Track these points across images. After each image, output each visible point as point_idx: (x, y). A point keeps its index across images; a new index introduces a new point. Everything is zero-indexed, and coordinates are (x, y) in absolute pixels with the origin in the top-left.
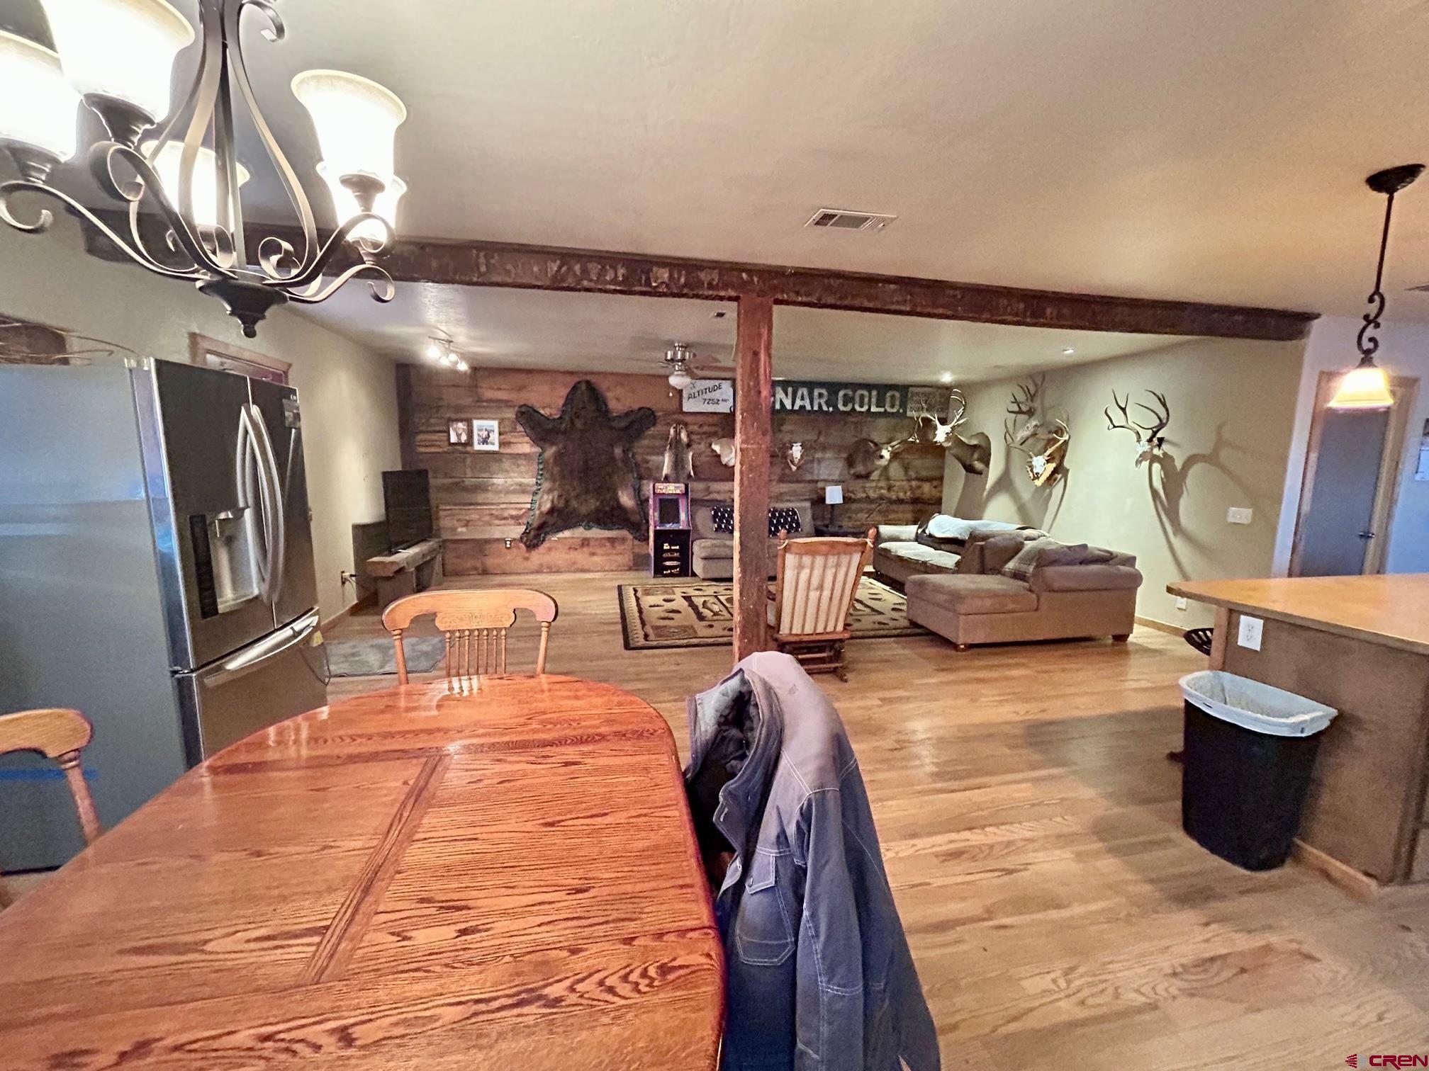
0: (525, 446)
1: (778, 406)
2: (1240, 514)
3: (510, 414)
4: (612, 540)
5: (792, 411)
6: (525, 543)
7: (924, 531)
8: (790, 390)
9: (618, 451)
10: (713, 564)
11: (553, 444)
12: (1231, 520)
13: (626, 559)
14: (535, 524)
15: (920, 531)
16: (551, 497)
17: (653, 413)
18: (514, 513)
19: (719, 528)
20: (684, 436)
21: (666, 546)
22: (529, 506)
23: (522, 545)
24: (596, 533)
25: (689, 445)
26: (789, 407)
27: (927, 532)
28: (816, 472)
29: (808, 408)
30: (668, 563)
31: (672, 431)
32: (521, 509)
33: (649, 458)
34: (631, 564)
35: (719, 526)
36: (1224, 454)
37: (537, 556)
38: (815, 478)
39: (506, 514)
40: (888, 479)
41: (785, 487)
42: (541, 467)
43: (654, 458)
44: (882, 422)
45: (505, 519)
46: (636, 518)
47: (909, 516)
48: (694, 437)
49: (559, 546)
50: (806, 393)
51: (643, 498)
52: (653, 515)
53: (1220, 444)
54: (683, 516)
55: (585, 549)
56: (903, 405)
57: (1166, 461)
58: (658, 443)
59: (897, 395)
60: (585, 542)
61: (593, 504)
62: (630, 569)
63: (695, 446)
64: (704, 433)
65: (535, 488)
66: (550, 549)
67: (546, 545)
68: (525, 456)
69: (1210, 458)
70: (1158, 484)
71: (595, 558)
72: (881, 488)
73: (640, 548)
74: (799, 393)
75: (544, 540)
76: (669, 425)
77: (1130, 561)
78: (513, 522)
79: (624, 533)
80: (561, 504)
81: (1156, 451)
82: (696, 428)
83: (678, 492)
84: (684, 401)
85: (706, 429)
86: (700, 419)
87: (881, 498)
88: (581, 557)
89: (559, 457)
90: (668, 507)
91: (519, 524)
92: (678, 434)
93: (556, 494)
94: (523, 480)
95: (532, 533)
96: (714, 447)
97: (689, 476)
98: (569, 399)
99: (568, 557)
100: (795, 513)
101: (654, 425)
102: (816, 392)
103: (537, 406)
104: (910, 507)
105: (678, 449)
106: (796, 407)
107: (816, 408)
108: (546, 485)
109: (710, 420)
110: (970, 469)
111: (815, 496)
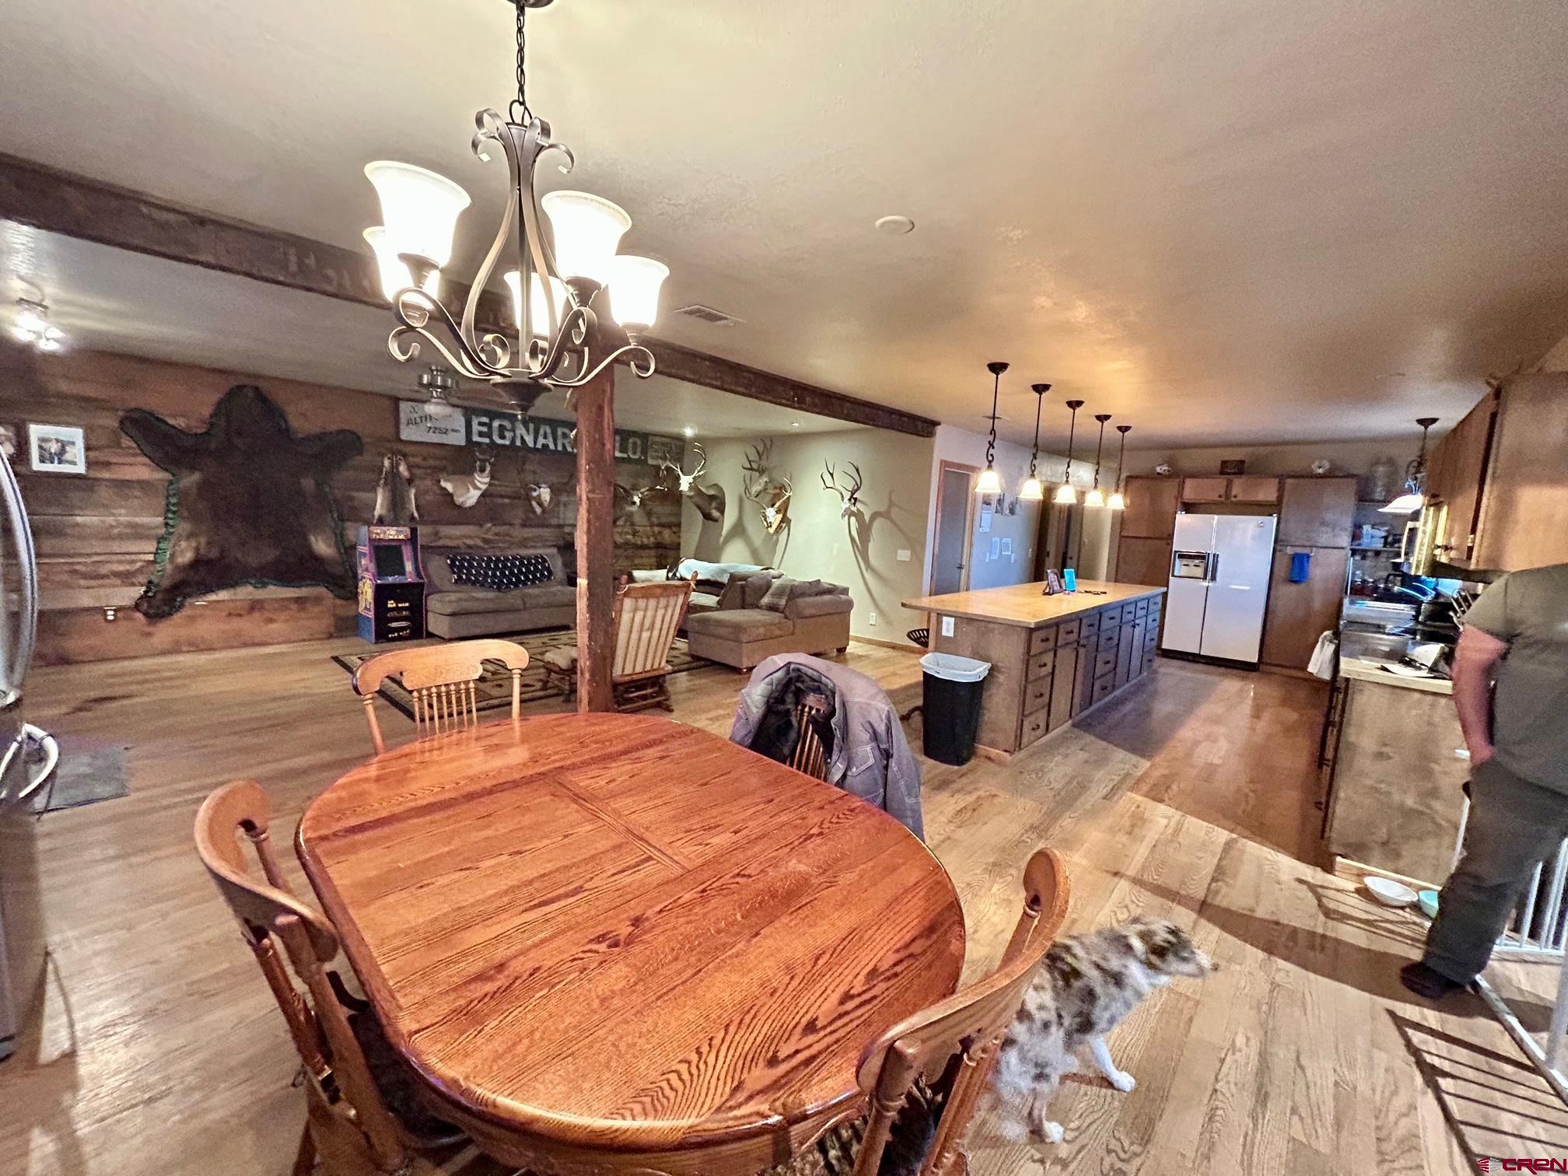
0: (141, 470)
1: (518, 443)
2: (904, 555)
3: (111, 422)
4: (297, 600)
5: (535, 450)
6: (146, 614)
7: (675, 575)
8: (531, 426)
9: (308, 483)
10: (463, 620)
11: (193, 468)
12: (899, 558)
13: (326, 623)
14: (166, 583)
15: (670, 575)
16: (194, 544)
17: (359, 438)
18: (121, 568)
19: (459, 580)
20: (402, 469)
21: (391, 604)
22: (151, 557)
23: (139, 615)
24: (274, 592)
25: (410, 481)
26: (531, 444)
27: (678, 575)
28: (562, 516)
29: (552, 447)
30: (394, 625)
31: (387, 463)
32: (133, 562)
33: (355, 494)
34: (332, 630)
35: (460, 577)
36: (895, 511)
37: (165, 632)
38: (561, 522)
39: (104, 570)
40: (633, 524)
41: (528, 532)
42: (173, 500)
43: (364, 496)
44: (626, 467)
45: (103, 577)
46: (339, 570)
47: (653, 560)
48: (418, 472)
49: (208, 612)
50: (549, 431)
51: (347, 544)
52: (366, 564)
53: (891, 504)
54: (409, 567)
55: (257, 615)
56: (644, 452)
57: (859, 515)
58: (368, 476)
59: (639, 442)
60: (255, 606)
62: (330, 636)
63: (417, 482)
64: (430, 467)
65: (163, 531)
66: (192, 619)
67: (186, 612)
68: (142, 484)
69: (886, 515)
70: (854, 533)
71: (274, 626)
72: (628, 533)
73: (344, 609)
74: (542, 432)
75: (182, 606)
76: (383, 455)
77: (845, 591)
78: (119, 582)
79: (321, 590)
80: (214, 553)
81: (854, 509)
82: (418, 460)
83: (401, 537)
84: (402, 427)
85: (431, 462)
86: (424, 450)
87: (627, 543)
88: (249, 626)
89: (204, 487)
90: (387, 556)
91: (133, 584)
92: (394, 467)
93: (203, 540)
94: (138, 520)
95: (159, 596)
96: (443, 484)
97: (412, 518)
98: (222, 408)
99: (227, 627)
100: (544, 560)
101: (360, 453)
102: (560, 431)
103: (162, 412)
104: (653, 553)
106: (539, 446)
107: (560, 448)
108: (184, 527)
109: (438, 452)
110: (707, 516)
111: (561, 543)
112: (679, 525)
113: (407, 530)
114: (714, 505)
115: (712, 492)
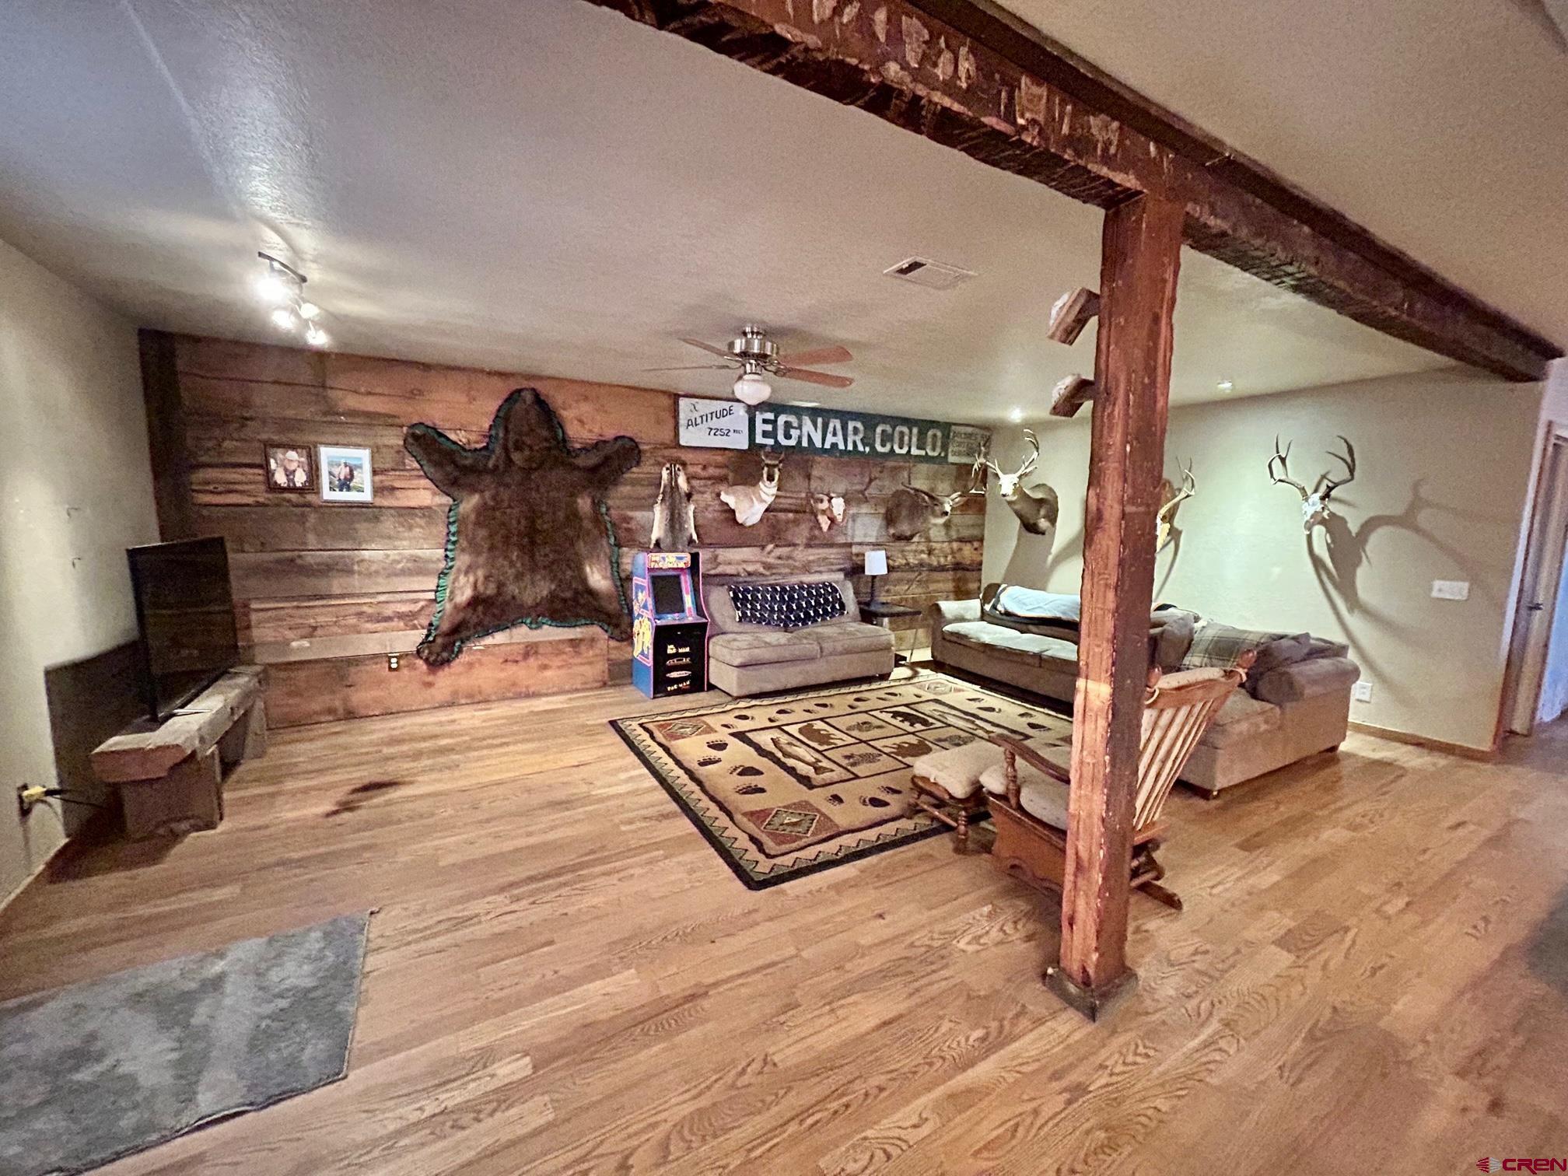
0: (423, 494)
1: (805, 444)
2: (1450, 589)
3: (394, 439)
4: (574, 643)
5: (824, 451)
6: (427, 660)
7: (994, 607)
8: (820, 420)
9: (584, 504)
10: (750, 672)
11: (473, 490)
12: (1435, 594)
13: (600, 668)
14: (445, 626)
15: (988, 607)
16: (472, 579)
17: (637, 445)
18: (404, 608)
19: (744, 617)
20: (682, 481)
21: (671, 649)
22: (432, 596)
23: (420, 662)
24: (550, 633)
25: (689, 496)
26: (818, 444)
27: (999, 607)
28: (850, 532)
29: (841, 447)
30: (674, 675)
31: (665, 474)
32: (416, 601)
33: (630, 514)
34: (606, 678)
35: (744, 614)
36: (1423, 518)
37: (446, 680)
38: (849, 541)
39: (389, 611)
40: (928, 540)
41: (813, 554)
42: (453, 529)
43: (639, 515)
44: (923, 467)
45: (388, 619)
46: (613, 607)
47: (950, 586)
48: (695, 483)
49: (485, 659)
50: (839, 427)
51: (623, 575)
52: (642, 599)
53: (1416, 504)
54: (688, 600)
55: (532, 661)
56: (945, 447)
57: (1333, 524)
58: (647, 491)
59: (939, 434)
60: (530, 651)
61: (542, 588)
62: (604, 685)
63: (695, 497)
64: (709, 478)
65: (442, 565)
66: (471, 665)
67: (464, 658)
68: (426, 511)
69: (1404, 521)
70: (1322, 551)
71: (548, 673)
72: (922, 552)
73: (618, 652)
74: (831, 429)
75: (460, 651)
76: (661, 465)
77: (1338, 650)
78: (402, 624)
79: (595, 630)
80: (491, 590)
81: (1324, 513)
82: (698, 470)
83: (681, 565)
84: (682, 430)
85: (711, 471)
86: (702, 457)
87: (921, 564)
88: (525, 674)
89: (482, 511)
90: (665, 589)
91: (415, 627)
92: (673, 477)
93: (480, 573)
94: (419, 553)
95: (439, 640)
96: (724, 497)
97: (691, 541)
98: (503, 417)
99: (502, 675)
100: (835, 590)
101: (638, 464)
102: (851, 425)
104: (950, 575)
105: (675, 501)
106: (827, 446)
107: (850, 447)
108: (463, 560)
109: (719, 459)
110: (1030, 527)
111: (848, 565)
112: (981, 540)
113: (688, 558)
114: (1043, 512)
115: (1039, 495)
